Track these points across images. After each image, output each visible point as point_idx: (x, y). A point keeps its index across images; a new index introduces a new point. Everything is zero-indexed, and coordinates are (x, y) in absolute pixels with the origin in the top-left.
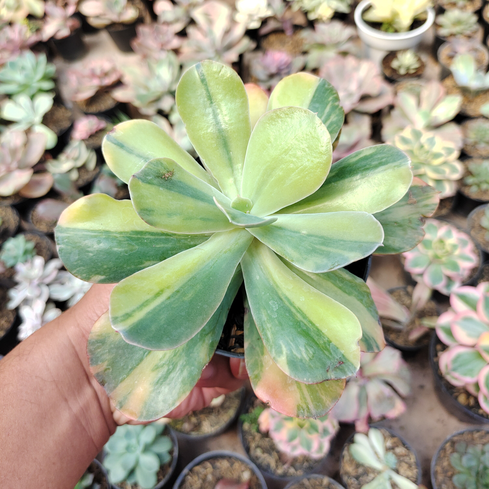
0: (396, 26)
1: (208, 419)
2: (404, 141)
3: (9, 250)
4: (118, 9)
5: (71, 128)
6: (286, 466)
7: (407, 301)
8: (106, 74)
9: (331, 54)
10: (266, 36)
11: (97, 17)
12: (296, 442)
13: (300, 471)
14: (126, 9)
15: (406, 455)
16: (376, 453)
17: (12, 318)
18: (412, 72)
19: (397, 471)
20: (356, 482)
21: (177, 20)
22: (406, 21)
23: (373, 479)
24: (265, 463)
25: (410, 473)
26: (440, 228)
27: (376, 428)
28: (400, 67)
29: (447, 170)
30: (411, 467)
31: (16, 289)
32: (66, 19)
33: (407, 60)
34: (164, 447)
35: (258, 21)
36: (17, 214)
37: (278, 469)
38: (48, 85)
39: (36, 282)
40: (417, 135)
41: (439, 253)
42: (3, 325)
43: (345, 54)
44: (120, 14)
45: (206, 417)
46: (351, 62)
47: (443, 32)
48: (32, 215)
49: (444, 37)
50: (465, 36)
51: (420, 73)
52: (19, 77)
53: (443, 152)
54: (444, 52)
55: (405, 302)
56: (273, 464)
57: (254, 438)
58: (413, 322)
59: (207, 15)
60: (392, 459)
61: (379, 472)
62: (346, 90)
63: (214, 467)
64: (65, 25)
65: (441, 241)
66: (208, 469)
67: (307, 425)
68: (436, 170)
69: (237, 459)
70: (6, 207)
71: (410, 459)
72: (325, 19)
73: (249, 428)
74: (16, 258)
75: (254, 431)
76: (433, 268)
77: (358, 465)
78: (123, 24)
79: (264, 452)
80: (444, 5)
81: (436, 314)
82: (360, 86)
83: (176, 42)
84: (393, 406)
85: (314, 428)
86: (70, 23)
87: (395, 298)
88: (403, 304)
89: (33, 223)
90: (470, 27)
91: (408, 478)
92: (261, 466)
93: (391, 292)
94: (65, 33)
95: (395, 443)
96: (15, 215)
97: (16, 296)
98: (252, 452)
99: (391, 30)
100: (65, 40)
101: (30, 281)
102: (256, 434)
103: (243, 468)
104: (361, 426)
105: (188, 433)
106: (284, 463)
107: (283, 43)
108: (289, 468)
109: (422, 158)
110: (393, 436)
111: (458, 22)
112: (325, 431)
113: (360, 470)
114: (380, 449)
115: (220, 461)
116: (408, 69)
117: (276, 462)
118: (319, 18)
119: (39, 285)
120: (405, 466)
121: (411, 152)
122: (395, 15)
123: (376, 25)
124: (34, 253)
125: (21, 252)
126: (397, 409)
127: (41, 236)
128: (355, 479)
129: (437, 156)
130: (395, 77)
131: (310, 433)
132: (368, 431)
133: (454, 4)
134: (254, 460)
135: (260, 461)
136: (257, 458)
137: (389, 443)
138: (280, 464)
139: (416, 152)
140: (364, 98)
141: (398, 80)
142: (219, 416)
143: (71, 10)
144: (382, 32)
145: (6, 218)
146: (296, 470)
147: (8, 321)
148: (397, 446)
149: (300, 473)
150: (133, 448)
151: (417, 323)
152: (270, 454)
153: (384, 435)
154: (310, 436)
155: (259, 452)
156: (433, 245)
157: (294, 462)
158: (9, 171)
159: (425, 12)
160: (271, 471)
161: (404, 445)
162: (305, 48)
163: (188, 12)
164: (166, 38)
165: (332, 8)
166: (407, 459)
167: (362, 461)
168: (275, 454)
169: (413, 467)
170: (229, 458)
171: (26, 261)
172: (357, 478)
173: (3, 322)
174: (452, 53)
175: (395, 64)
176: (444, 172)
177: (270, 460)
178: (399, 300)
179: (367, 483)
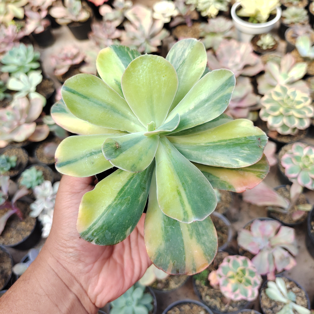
0: (258, 19)
1: (173, 280)
2: (278, 94)
3: (26, 178)
4: (76, 12)
5: (55, 93)
6: (226, 306)
7: (287, 195)
8: (75, 57)
9: (219, 38)
10: (175, 27)
11: (63, 18)
12: (237, 292)
13: (236, 308)
14: (81, 13)
15: (299, 292)
16: (281, 292)
17: (34, 223)
18: (270, 47)
19: (295, 303)
20: (271, 312)
21: (116, 19)
22: (265, 16)
23: (281, 309)
24: (213, 305)
25: (303, 303)
26: (305, 148)
27: (279, 277)
28: (262, 45)
29: (306, 112)
30: (303, 299)
31: (35, 203)
32: (41, 20)
33: (267, 41)
34: (148, 300)
35: (168, 17)
36: (26, 153)
37: (222, 308)
38: (35, 65)
39: (49, 198)
40: (284, 90)
41: (306, 164)
42: (28, 227)
43: (229, 38)
44: (77, 16)
45: (172, 278)
46: (234, 43)
47: (286, 21)
48: (37, 153)
49: (287, 25)
50: (300, 24)
51: (275, 48)
52: (16, 61)
53: (302, 100)
54: (289, 34)
55: (286, 196)
56: (218, 305)
57: (203, 290)
58: (293, 208)
59: (135, 14)
60: (293, 296)
61: (285, 304)
62: (233, 62)
63: (180, 310)
64: (40, 24)
65: (307, 157)
66: (177, 312)
67: (244, 281)
68: (299, 112)
69: (195, 304)
70: (18, 148)
71: (302, 294)
72: (213, 15)
73: (200, 284)
74: (31, 182)
75: (203, 285)
76: (303, 174)
77: (271, 301)
78: (79, 22)
79: (211, 298)
80: (284, 4)
81: (306, 202)
82: (242, 59)
83: (117, 34)
84: (289, 262)
85: (248, 282)
86: (44, 23)
87: (279, 193)
88: (284, 197)
89: (38, 158)
90: (303, 18)
91: (302, 306)
92: (211, 307)
93: (276, 190)
94: (40, 29)
95: (291, 285)
96: (25, 153)
97: (37, 209)
98: (203, 298)
99: (255, 21)
100: (41, 34)
101: (45, 198)
102: (205, 287)
103: (199, 309)
104: (270, 277)
105: (161, 290)
106: (225, 304)
107: (186, 32)
108: (228, 307)
109: (290, 104)
110: (290, 281)
111: (295, 15)
112: (255, 283)
113: (273, 304)
114: (284, 290)
115: (184, 306)
116: (268, 46)
117: (220, 304)
118: (209, 15)
119: (52, 201)
120: (300, 299)
121: (282, 101)
122: (258, 12)
123: (245, 19)
124: (43, 178)
125: (34, 178)
126: (291, 264)
127: (45, 167)
128: (270, 310)
129: (299, 103)
130: (260, 51)
131: (246, 285)
132: (275, 279)
133: (291, 4)
134: (206, 303)
135: (209, 304)
136: (208, 302)
137: (288, 286)
138: (223, 305)
139: (286, 101)
140: (246, 66)
141: (262, 53)
142: (180, 277)
143: (44, 14)
144: (250, 23)
145: (19, 156)
146: (233, 308)
147: (31, 225)
148: (293, 287)
149: (236, 309)
150: (130, 303)
151: (296, 208)
152: (215, 299)
153: (284, 280)
154: (246, 287)
155: (208, 298)
156: (302, 159)
157: (232, 303)
158: (19, 125)
159: (275, 10)
160: (218, 309)
161: (297, 285)
162: (202, 34)
163: (123, 14)
164: (111, 31)
165: (217, 9)
166: (300, 294)
167: (273, 298)
168: (219, 299)
169: (305, 298)
170: (189, 303)
171: (39, 185)
172: (271, 309)
173: (28, 226)
174: (294, 35)
175: (259, 43)
176: (304, 113)
177: (216, 303)
178: (282, 194)
179: (278, 311)
